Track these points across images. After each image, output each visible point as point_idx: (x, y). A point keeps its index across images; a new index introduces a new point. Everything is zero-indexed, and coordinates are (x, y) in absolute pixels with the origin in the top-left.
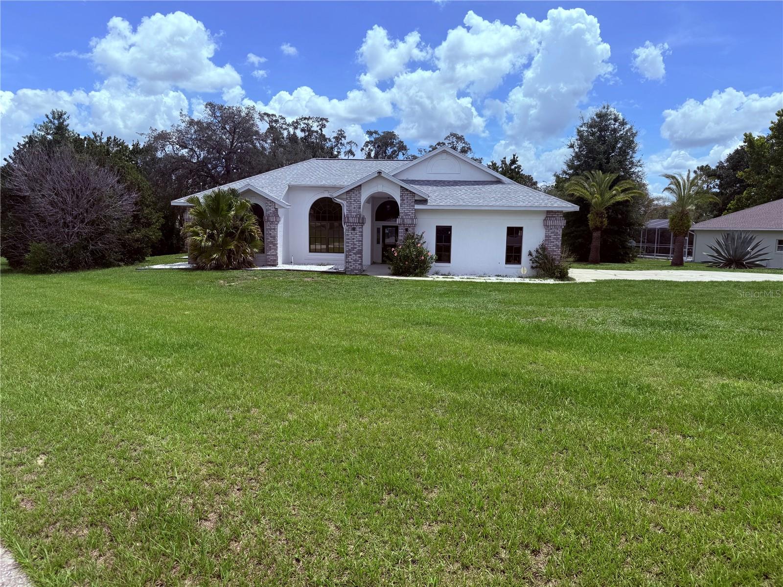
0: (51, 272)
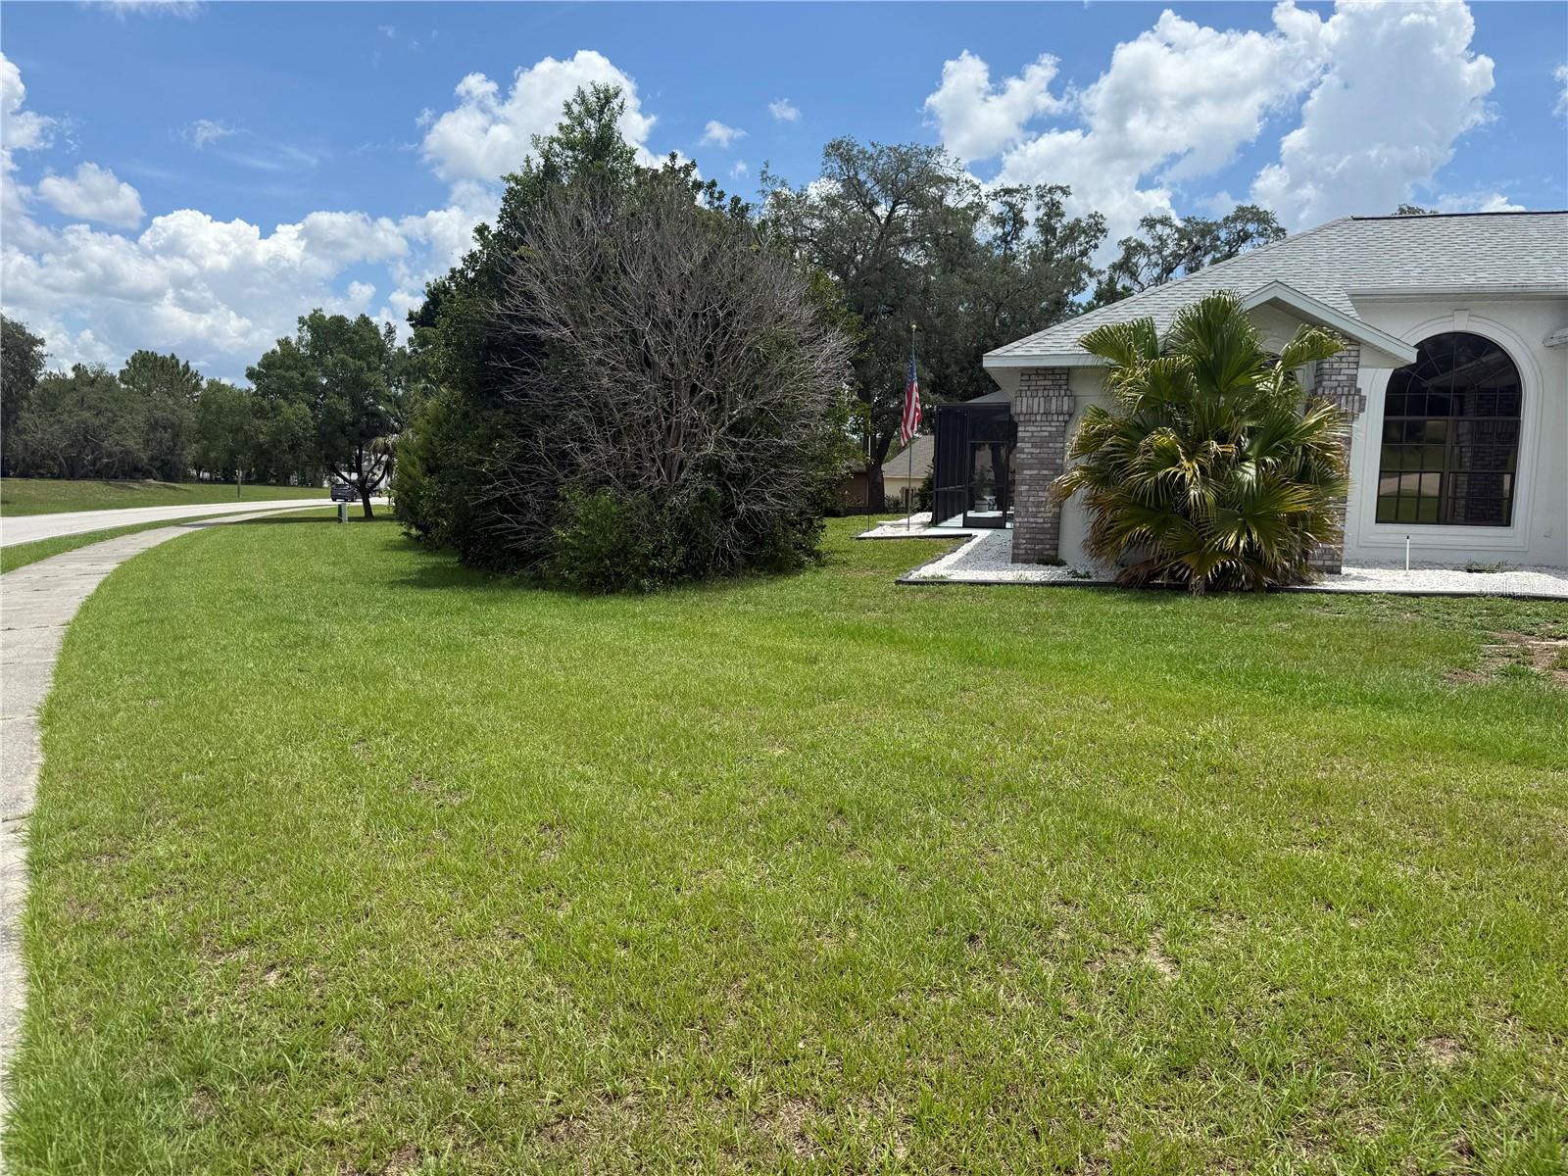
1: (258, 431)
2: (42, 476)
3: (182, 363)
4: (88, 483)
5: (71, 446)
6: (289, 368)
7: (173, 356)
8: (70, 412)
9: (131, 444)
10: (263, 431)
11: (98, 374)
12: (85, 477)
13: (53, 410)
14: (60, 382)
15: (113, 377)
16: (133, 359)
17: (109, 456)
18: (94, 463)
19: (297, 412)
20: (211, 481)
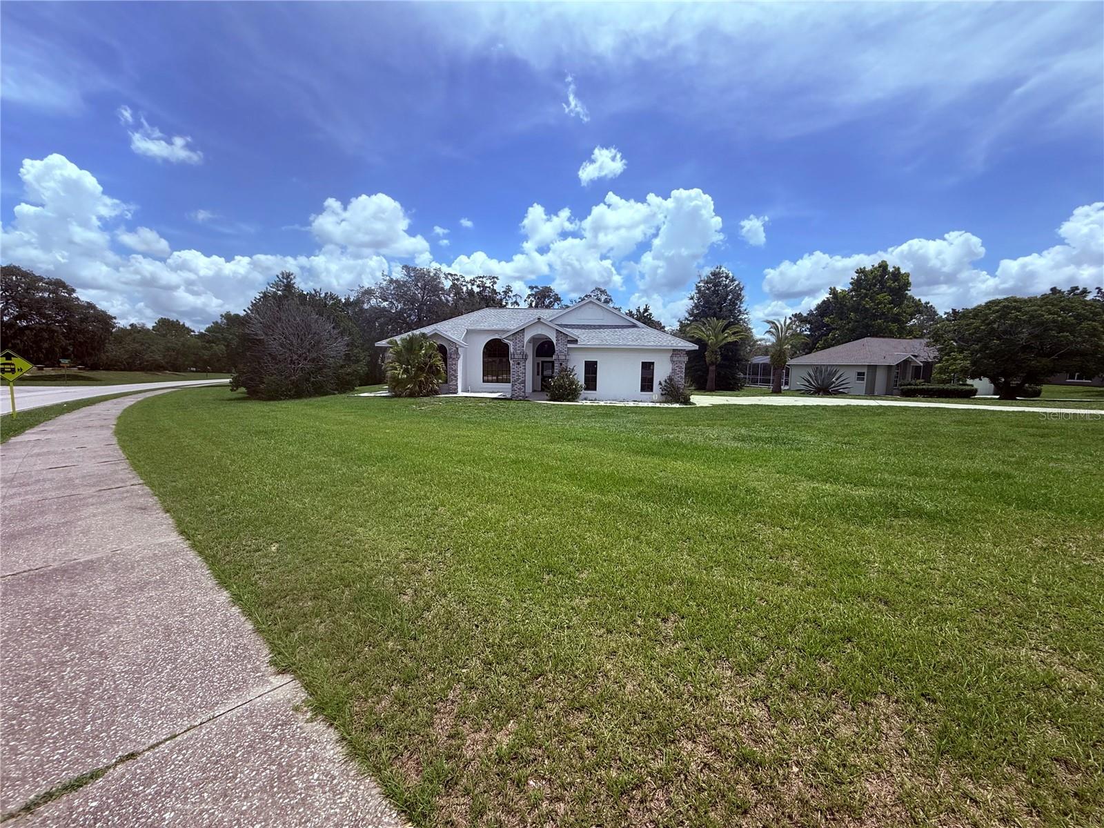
0: (281, 399)
1: (204, 355)
2: (116, 370)
3: (181, 324)
4: (138, 373)
5: (129, 358)
6: (217, 333)
7: (177, 321)
8: (129, 343)
9: (157, 357)
10: (206, 354)
11: (142, 328)
12: (135, 370)
13: (120, 343)
14: (123, 330)
15: (148, 330)
16: (159, 321)
17: (147, 361)
18: (140, 364)
19: (219, 348)
20: (196, 371)
